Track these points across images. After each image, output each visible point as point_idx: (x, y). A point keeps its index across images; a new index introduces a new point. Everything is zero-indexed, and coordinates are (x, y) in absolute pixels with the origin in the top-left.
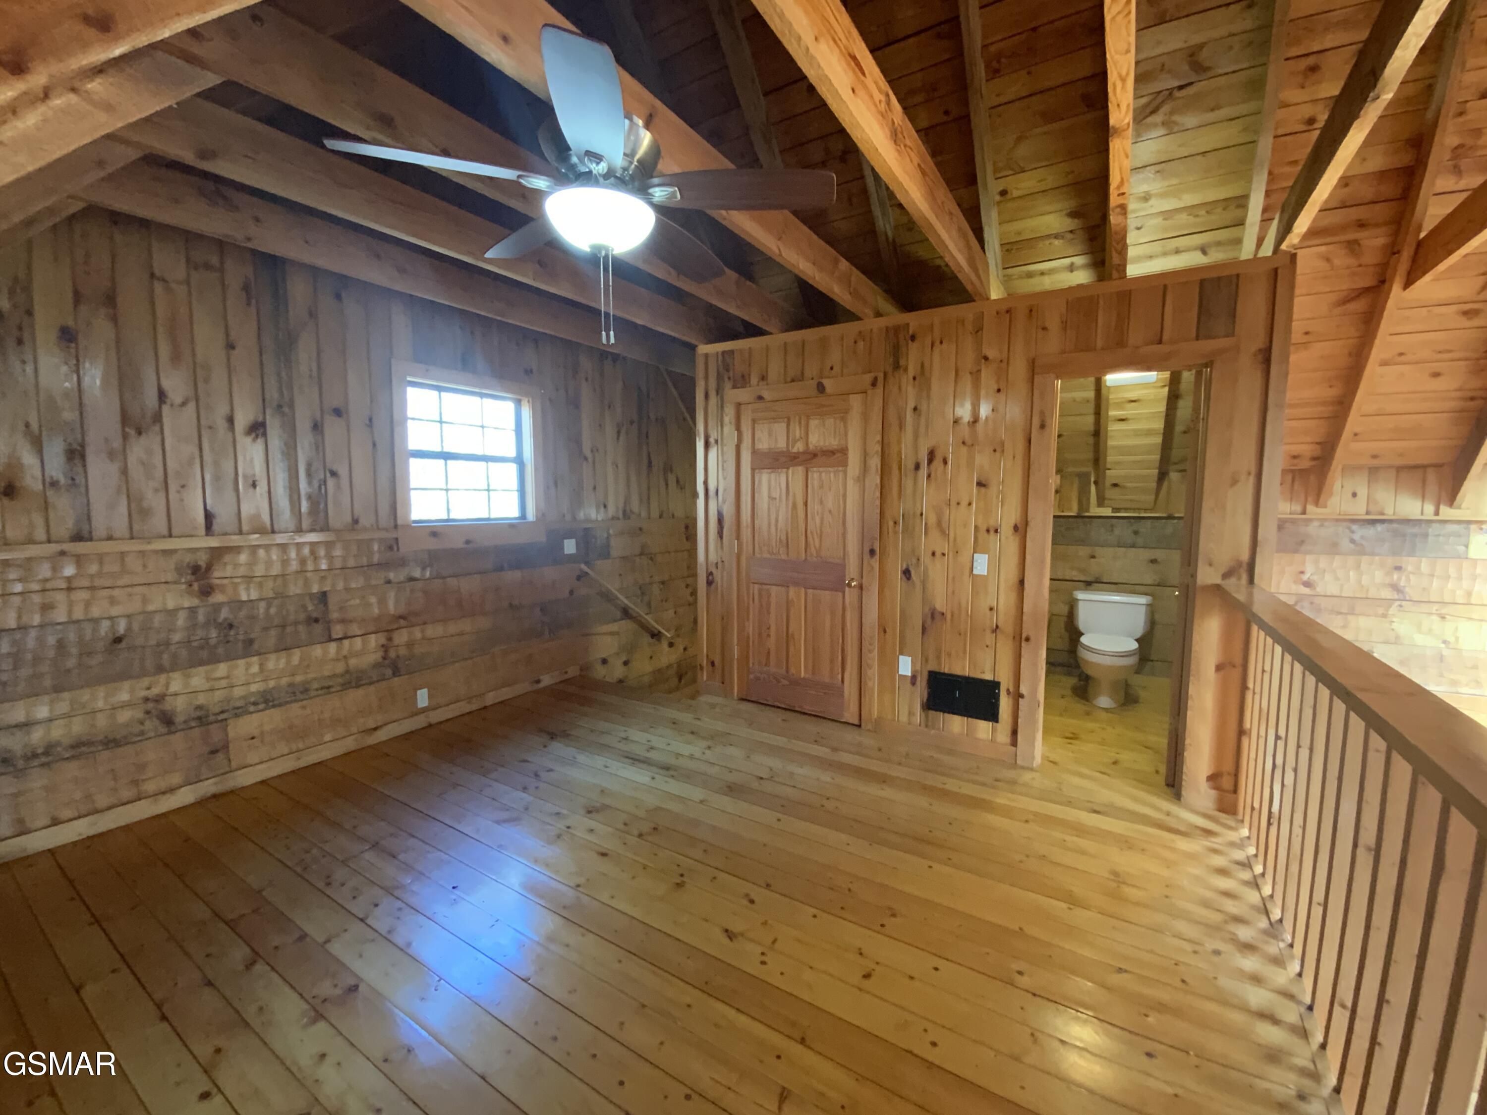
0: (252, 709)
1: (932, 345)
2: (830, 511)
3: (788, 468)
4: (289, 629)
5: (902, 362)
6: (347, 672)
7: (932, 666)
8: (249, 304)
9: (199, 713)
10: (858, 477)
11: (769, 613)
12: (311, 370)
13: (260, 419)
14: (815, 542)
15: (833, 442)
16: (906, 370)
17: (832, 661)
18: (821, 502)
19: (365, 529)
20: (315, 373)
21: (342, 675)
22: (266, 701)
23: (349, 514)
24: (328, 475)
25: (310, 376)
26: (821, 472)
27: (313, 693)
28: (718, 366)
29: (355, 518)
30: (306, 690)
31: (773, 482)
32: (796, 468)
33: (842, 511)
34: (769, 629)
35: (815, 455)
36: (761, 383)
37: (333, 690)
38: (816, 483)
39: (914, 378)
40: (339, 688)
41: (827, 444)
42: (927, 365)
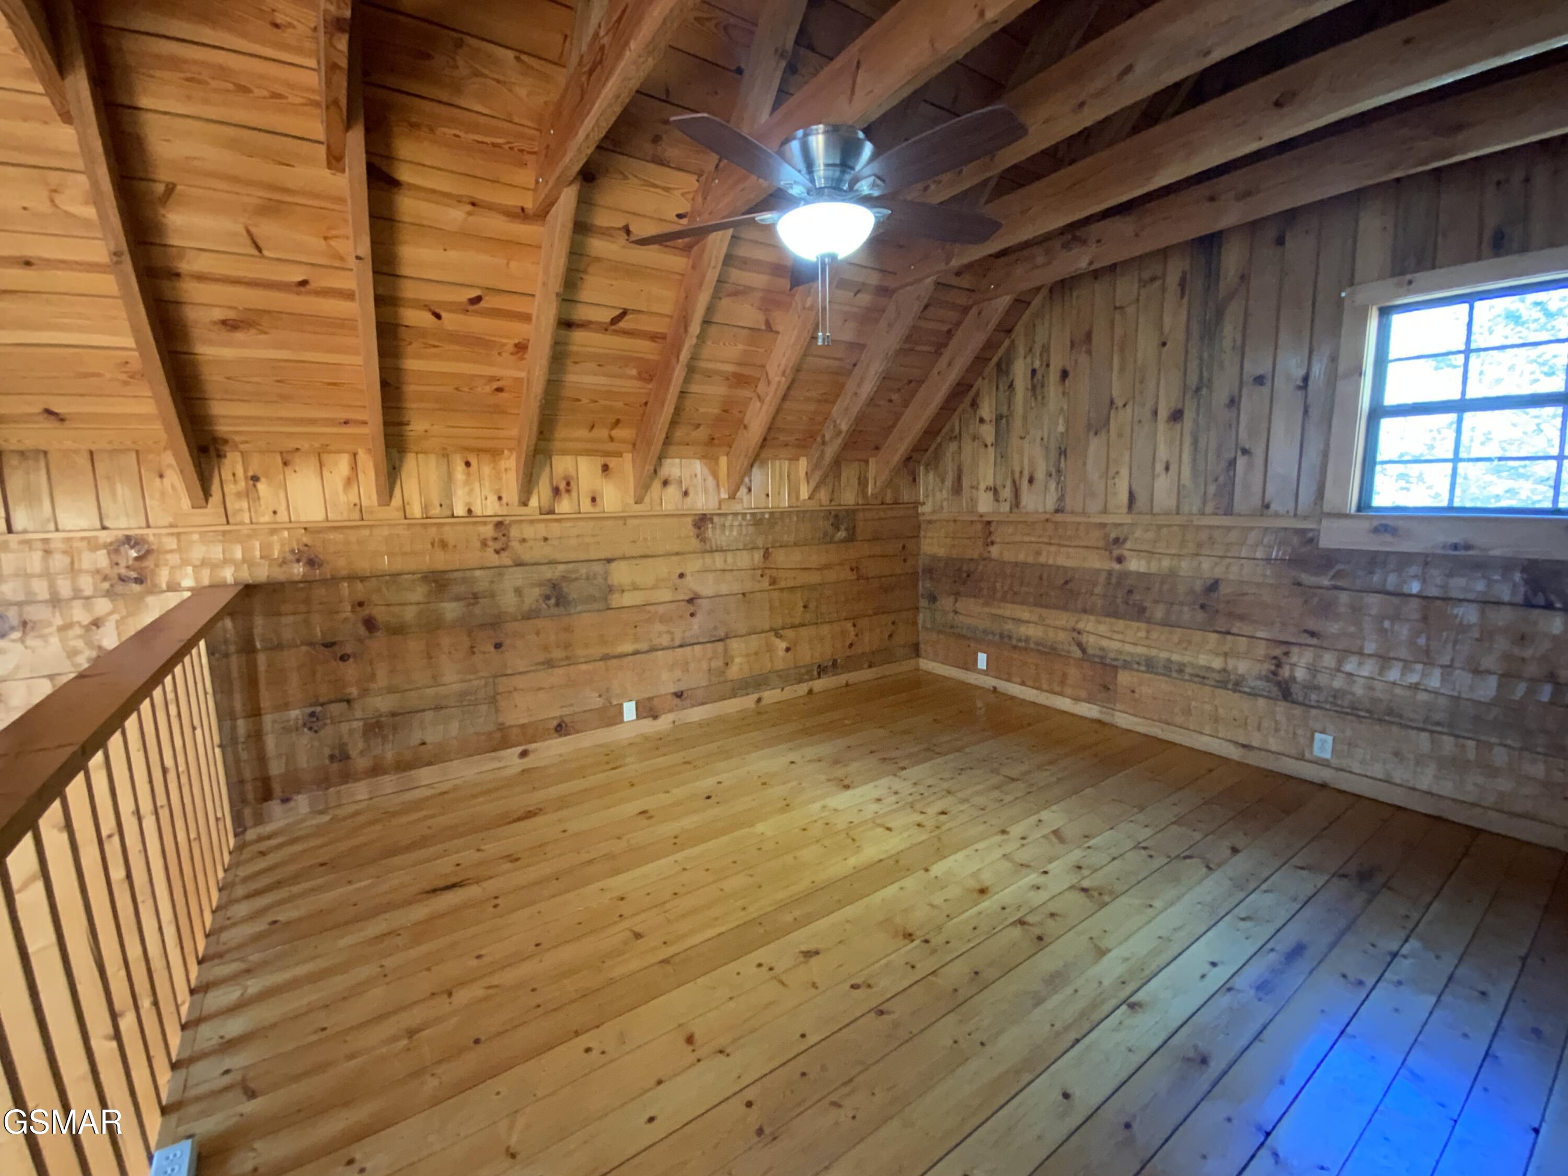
0: (1135, 666)
4: (1176, 608)
6: (1224, 670)
8: (1182, 297)
9: (1101, 653)
12: (1234, 341)
13: (1180, 406)
19: (1277, 515)
20: (1239, 343)
21: (1219, 672)
22: (1147, 665)
23: (1260, 495)
24: (1239, 453)
25: (1234, 348)
27: (1187, 677)
29: (1266, 501)
30: (1181, 671)
37: (1206, 681)
40: (1213, 683)
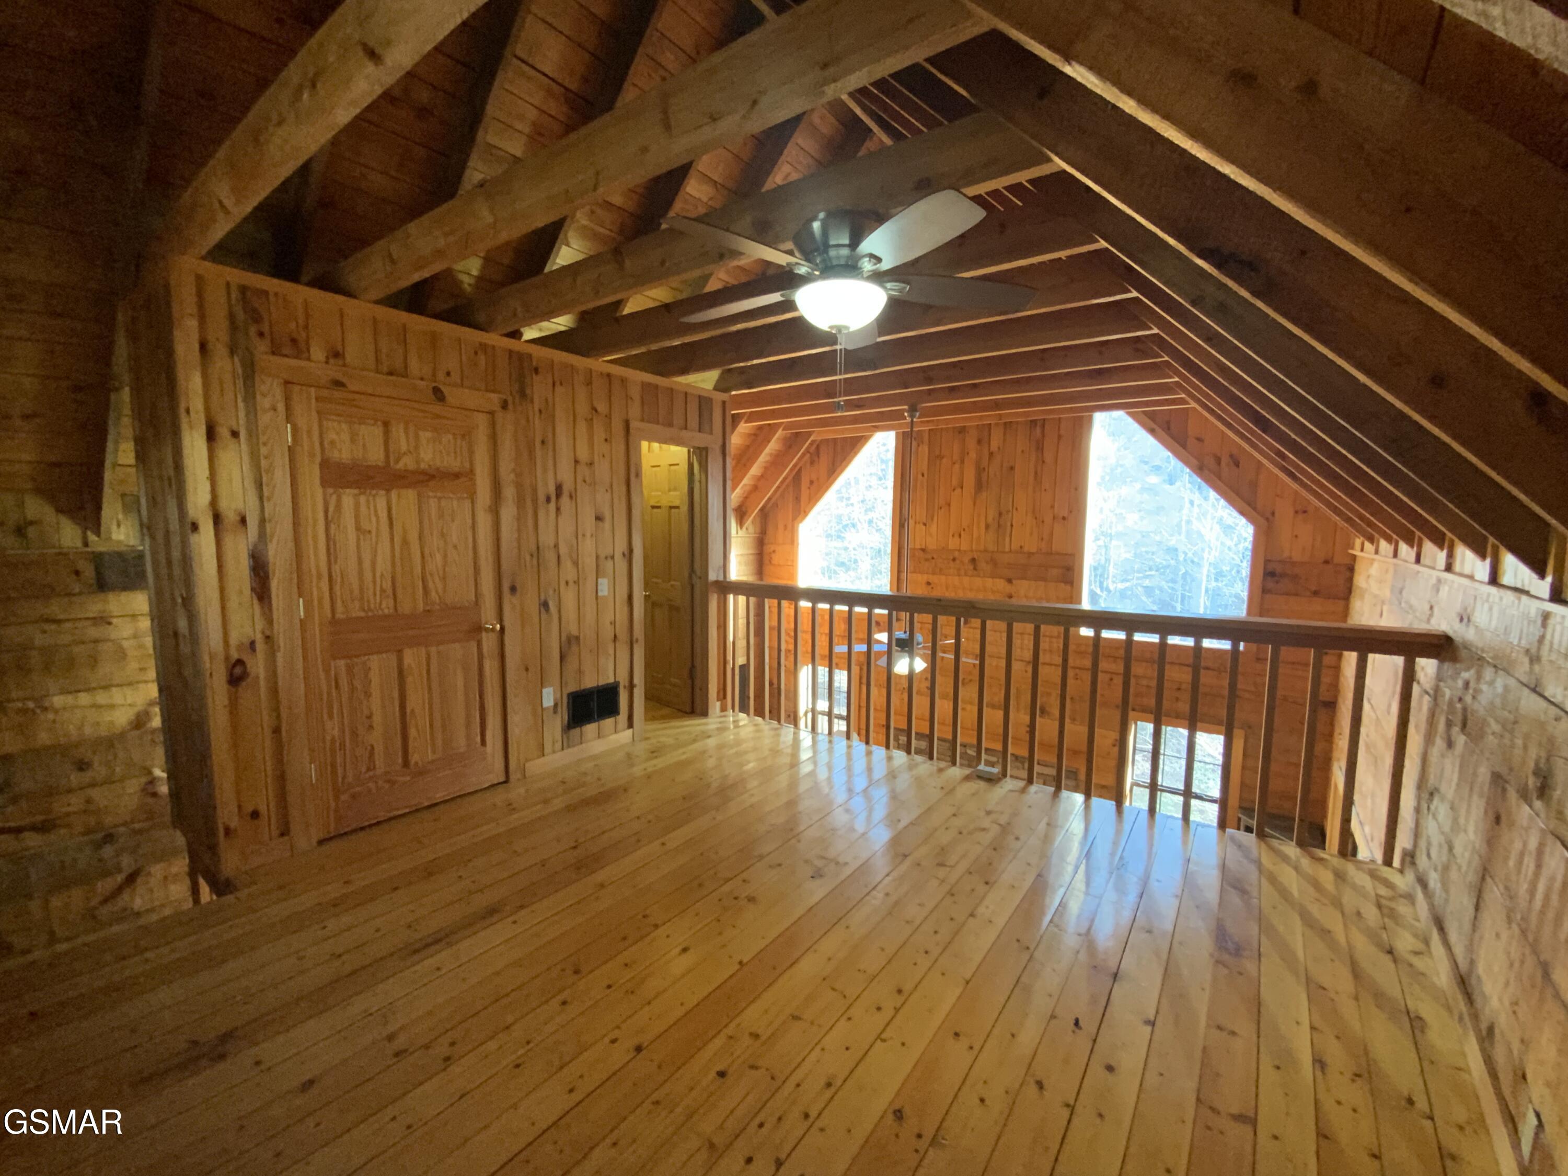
1: (554, 385)
2: (455, 547)
3: (388, 491)
5: (528, 391)
7: (572, 688)
10: (490, 507)
11: (368, 695)
14: (435, 585)
15: (453, 463)
16: (532, 402)
17: (468, 725)
18: (443, 535)
26: (440, 499)
28: (230, 306)
31: (363, 509)
32: (404, 492)
33: (471, 545)
34: (369, 717)
35: (432, 477)
36: (332, 361)
38: (434, 513)
39: (540, 411)
41: (445, 463)
42: (550, 400)
